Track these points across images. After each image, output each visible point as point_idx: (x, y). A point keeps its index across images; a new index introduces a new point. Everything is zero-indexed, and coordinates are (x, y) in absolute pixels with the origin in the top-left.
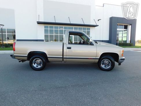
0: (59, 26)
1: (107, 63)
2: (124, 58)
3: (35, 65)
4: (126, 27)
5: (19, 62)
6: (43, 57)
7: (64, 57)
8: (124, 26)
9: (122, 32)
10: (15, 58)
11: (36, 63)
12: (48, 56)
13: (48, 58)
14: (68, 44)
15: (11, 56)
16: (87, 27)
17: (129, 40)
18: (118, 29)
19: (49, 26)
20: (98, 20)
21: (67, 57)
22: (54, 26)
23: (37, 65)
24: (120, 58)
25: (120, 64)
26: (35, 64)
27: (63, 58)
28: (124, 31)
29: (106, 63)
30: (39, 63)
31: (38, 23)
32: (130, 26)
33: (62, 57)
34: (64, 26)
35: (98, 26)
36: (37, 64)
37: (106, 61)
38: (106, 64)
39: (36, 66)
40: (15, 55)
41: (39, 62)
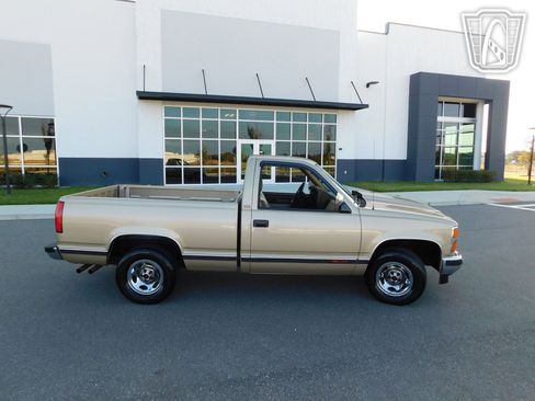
0: (219, 107)
1: (398, 274)
2: (459, 257)
3: (136, 285)
4: (470, 111)
5: (79, 271)
6: (163, 255)
7: (243, 255)
8: (462, 107)
9: (455, 128)
10: (62, 259)
11: (140, 276)
12: (185, 253)
13: (185, 261)
14: (259, 208)
15: (49, 250)
16: (324, 112)
17: (484, 150)
18: (440, 119)
19: (182, 107)
20: (368, 85)
21: (254, 256)
22: (201, 107)
23: (143, 284)
24: (445, 259)
25: (444, 279)
26: (135, 281)
27: (238, 259)
28: (464, 124)
29: (395, 275)
30: (151, 278)
31: (140, 98)
32: (487, 106)
33: (234, 254)
34: (238, 108)
35: (367, 106)
36: (145, 281)
37: (395, 269)
38: (394, 278)
39: (141, 287)
40: (61, 247)
41: (151, 272)
